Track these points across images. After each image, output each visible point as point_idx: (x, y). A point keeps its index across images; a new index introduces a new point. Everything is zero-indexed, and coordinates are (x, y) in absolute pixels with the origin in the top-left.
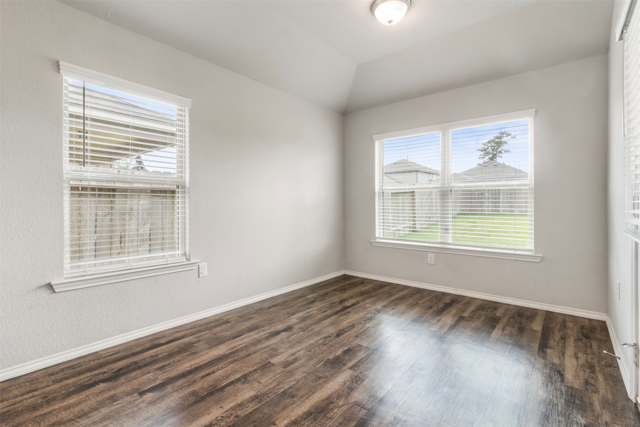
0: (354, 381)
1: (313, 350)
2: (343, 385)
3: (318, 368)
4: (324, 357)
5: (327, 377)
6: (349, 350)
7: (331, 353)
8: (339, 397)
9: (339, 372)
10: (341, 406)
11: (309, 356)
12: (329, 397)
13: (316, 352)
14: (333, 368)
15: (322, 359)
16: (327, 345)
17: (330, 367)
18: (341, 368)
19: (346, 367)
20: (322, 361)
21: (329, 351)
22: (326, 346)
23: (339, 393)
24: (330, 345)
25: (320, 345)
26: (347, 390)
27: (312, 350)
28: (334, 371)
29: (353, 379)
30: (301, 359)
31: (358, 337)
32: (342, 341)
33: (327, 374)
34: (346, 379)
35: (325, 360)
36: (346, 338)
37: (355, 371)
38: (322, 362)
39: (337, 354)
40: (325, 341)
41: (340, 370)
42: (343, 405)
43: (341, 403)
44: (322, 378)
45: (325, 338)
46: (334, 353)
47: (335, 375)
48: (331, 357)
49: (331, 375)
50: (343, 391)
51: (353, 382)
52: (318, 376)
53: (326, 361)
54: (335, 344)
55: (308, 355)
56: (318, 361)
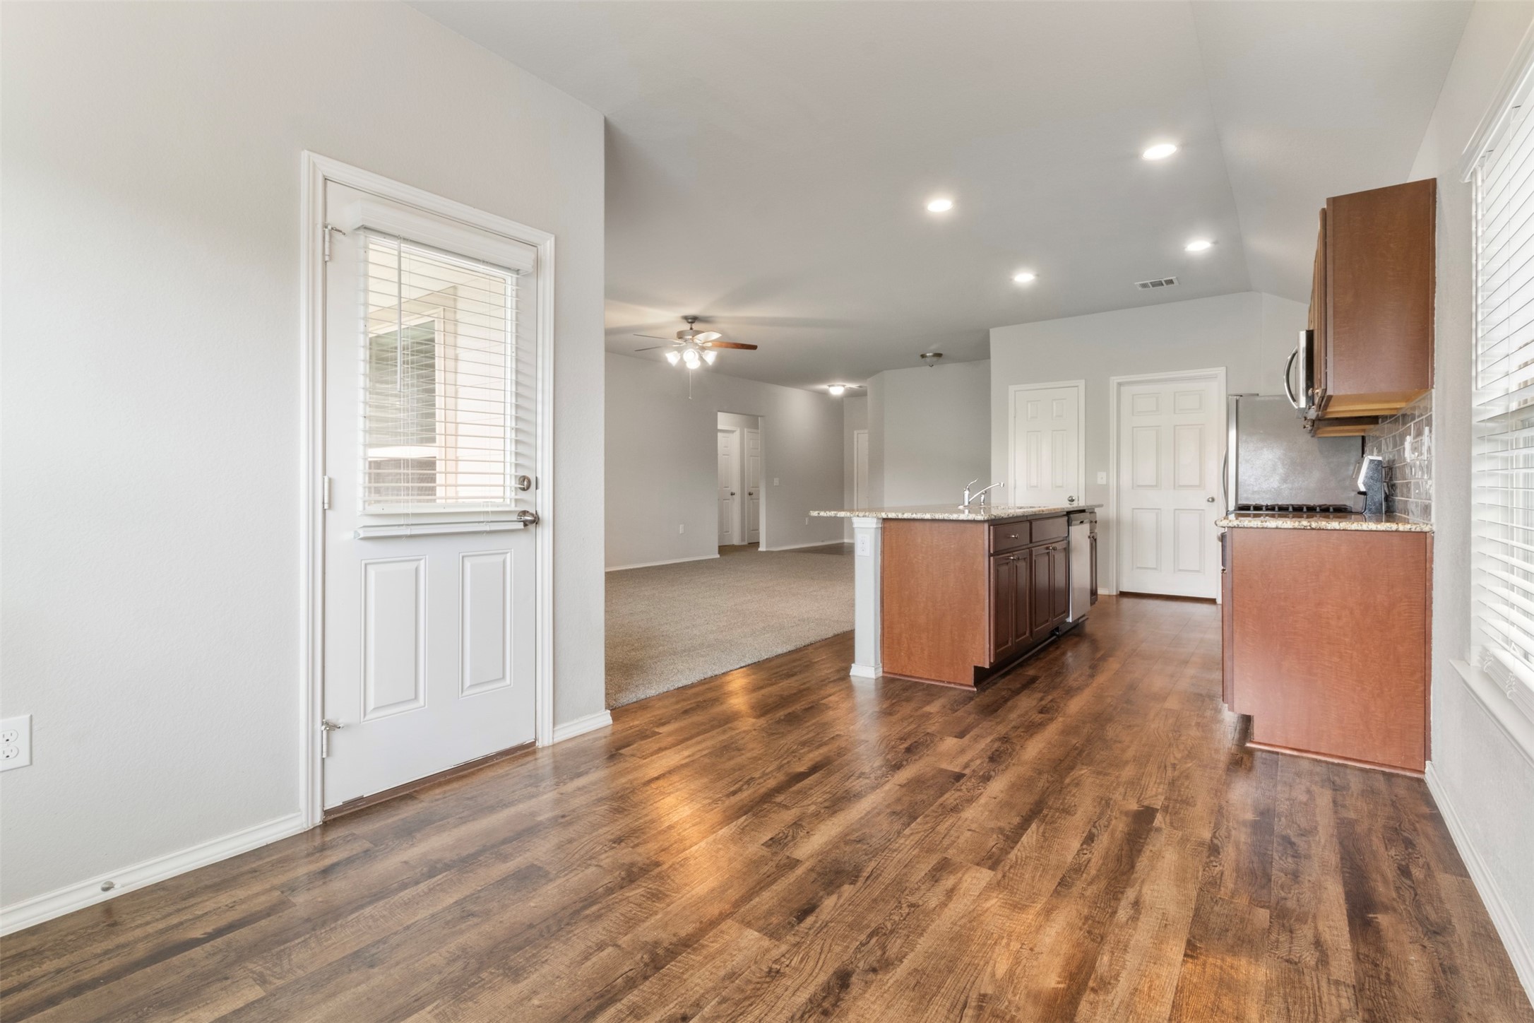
0: (789, 838)
1: (905, 910)
2: (812, 830)
3: (870, 860)
4: (868, 890)
5: (846, 843)
6: (804, 913)
7: (851, 902)
8: (817, 815)
9: (823, 854)
10: (812, 803)
11: (907, 892)
12: (833, 814)
13: (893, 904)
14: (836, 860)
15: (868, 882)
16: (869, 931)
17: (845, 862)
18: (820, 861)
19: (808, 865)
20: (868, 877)
21: (860, 909)
22: (873, 925)
23: (817, 819)
24: (860, 930)
25: (892, 932)
26: (804, 824)
27: (907, 911)
28: (834, 855)
29: (793, 840)
30: (921, 881)
31: (770, 970)
32: (826, 949)
33: (848, 849)
34: (806, 840)
35: (861, 880)
36: (812, 963)
37: (788, 857)
38: (865, 874)
39: (834, 898)
40: (884, 948)
41: (820, 858)
42: (809, 805)
43: (813, 808)
44: (855, 841)
45: (884, 965)
46: (841, 901)
47: (830, 847)
48: (847, 890)
49: (837, 848)
50: (809, 823)
51: (793, 836)
52: (864, 844)
53: (857, 877)
54: (846, 937)
55: (912, 893)
56: (877, 877)
